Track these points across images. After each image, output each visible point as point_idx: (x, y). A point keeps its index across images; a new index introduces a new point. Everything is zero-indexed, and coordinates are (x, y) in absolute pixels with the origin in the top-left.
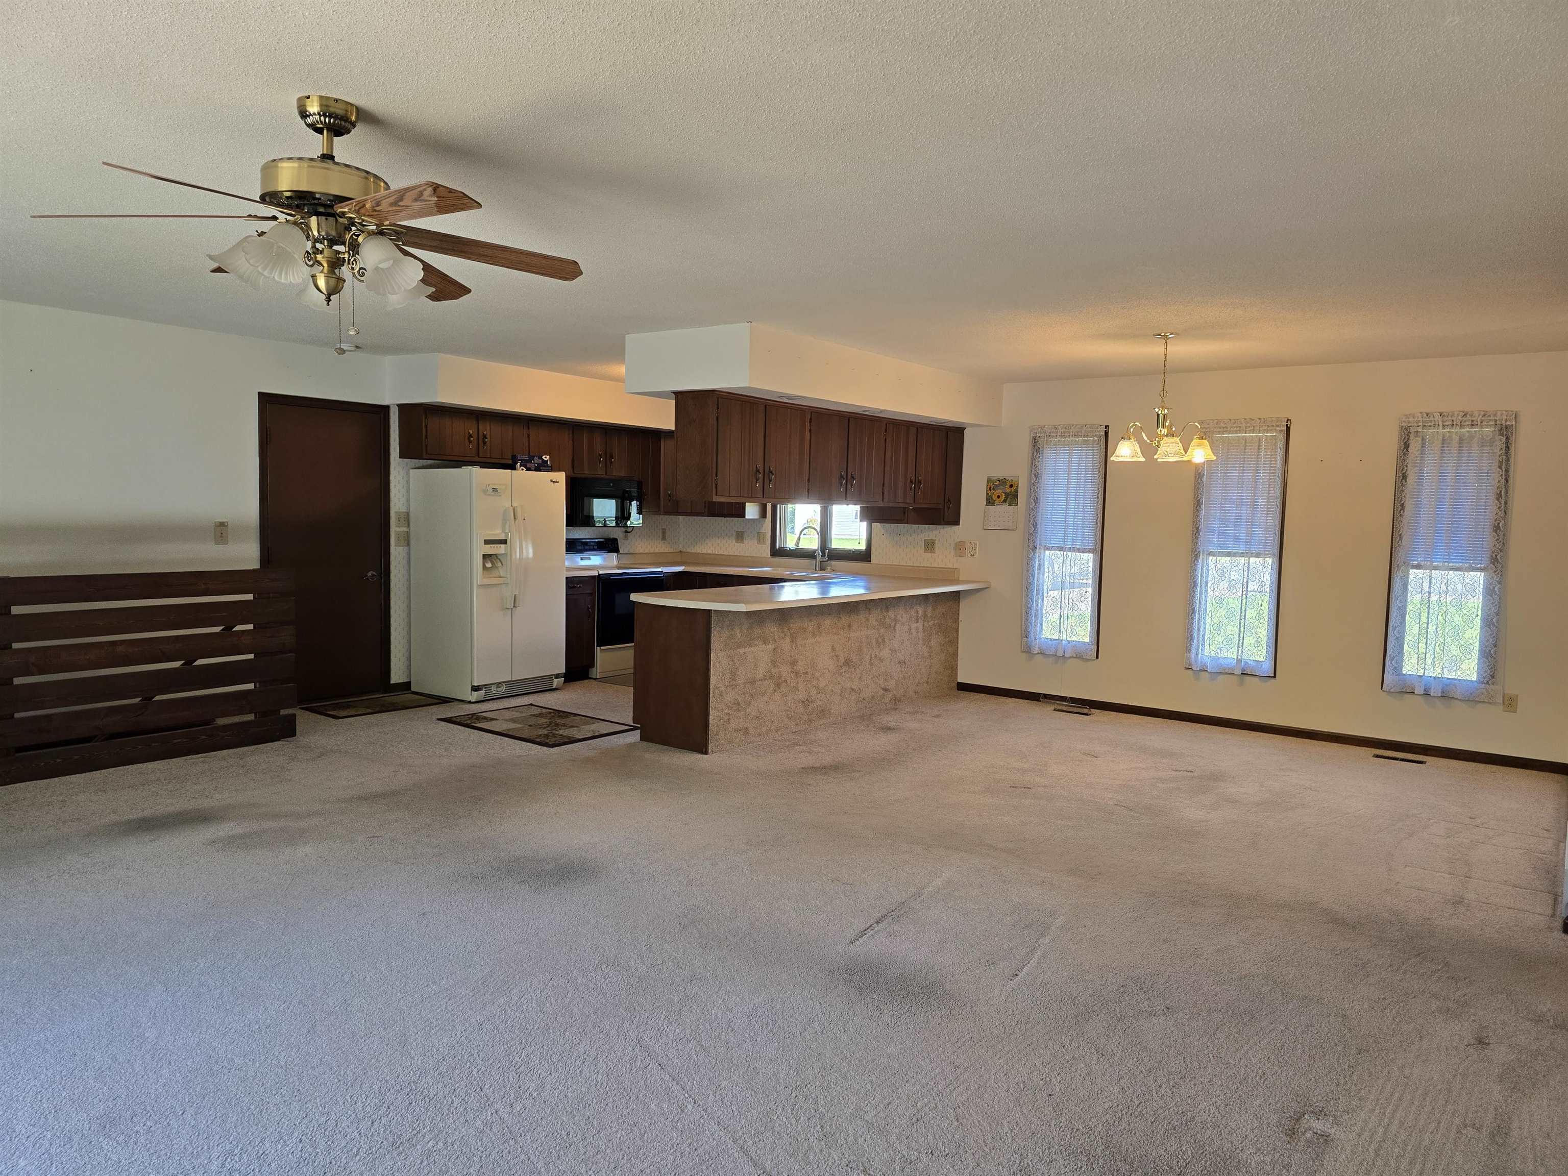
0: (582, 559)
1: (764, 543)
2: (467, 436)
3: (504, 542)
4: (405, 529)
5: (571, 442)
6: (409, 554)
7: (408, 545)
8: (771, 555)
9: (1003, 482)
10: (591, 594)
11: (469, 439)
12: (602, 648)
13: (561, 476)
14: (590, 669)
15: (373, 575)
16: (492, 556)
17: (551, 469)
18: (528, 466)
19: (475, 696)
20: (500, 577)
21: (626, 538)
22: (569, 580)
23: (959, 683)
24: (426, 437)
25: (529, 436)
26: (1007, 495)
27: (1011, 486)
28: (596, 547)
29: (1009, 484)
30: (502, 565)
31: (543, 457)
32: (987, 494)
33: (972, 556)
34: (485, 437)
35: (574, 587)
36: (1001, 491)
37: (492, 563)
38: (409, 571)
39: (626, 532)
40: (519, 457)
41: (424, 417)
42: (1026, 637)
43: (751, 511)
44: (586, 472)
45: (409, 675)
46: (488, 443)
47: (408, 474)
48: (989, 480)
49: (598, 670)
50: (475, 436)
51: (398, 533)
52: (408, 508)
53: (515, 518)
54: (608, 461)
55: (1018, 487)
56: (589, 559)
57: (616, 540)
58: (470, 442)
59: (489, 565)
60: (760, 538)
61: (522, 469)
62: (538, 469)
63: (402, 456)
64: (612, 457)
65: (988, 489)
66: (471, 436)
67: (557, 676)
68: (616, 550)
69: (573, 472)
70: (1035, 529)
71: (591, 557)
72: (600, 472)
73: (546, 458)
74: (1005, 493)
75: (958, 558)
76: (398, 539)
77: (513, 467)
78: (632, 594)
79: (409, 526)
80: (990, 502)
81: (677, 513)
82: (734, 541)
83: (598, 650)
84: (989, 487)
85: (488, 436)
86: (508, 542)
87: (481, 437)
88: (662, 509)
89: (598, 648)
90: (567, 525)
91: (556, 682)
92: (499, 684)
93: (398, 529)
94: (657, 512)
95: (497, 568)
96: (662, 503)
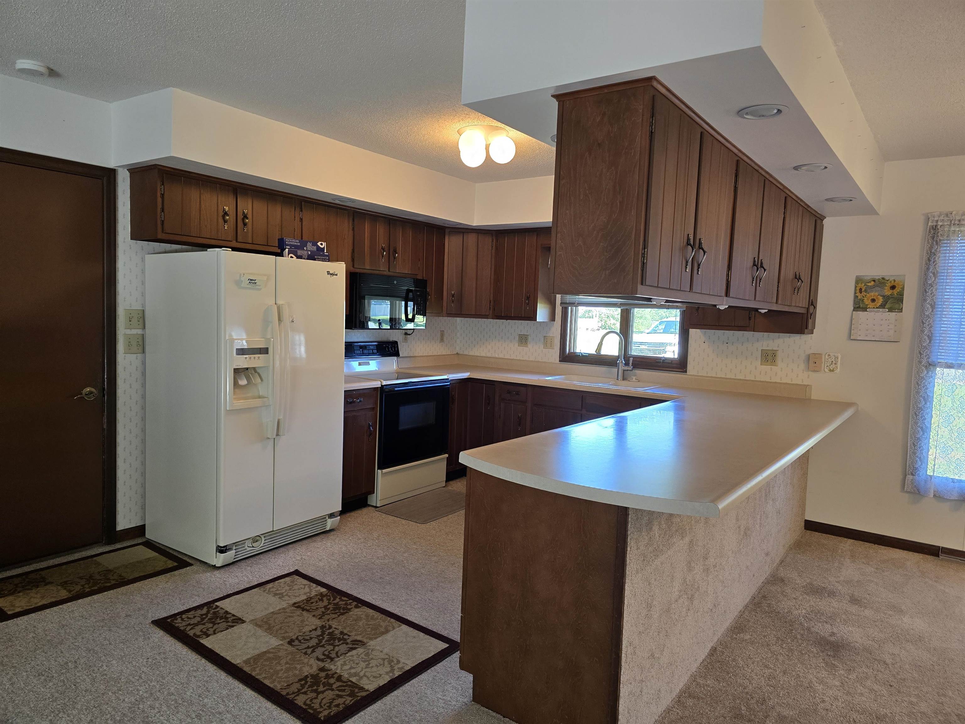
0: (360, 364)
1: (552, 347)
2: (221, 213)
3: (265, 351)
4: (140, 332)
5: (351, 232)
6: (144, 363)
7: (144, 352)
8: (560, 361)
9: (880, 283)
10: (373, 409)
11: (223, 217)
12: (384, 471)
13: (340, 268)
14: (369, 496)
15: (91, 393)
16: (249, 369)
17: (329, 259)
18: (299, 252)
19: (220, 560)
20: (260, 397)
21: (406, 340)
22: (348, 394)
23: (806, 521)
24: (163, 210)
25: (301, 220)
26: (886, 299)
27: (893, 287)
28: (375, 351)
29: (889, 285)
30: (262, 380)
31: (319, 244)
32: (856, 297)
33: (830, 370)
34: (245, 217)
35: (353, 402)
36: (877, 294)
37: (248, 379)
38: (144, 385)
39: (406, 334)
40: (288, 241)
41: (159, 184)
42: (912, 474)
43: (542, 313)
44: (367, 267)
45: (144, 518)
46: (250, 225)
47: (143, 260)
48: (859, 280)
49: (378, 498)
50: (232, 213)
51: (129, 339)
52: (143, 305)
53: (280, 320)
54: (392, 258)
55: (903, 289)
56: (368, 364)
57: (396, 343)
58: (225, 221)
59: (243, 382)
60: (547, 342)
61: (292, 257)
62: (311, 257)
63: (135, 236)
64: (395, 252)
65: (858, 291)
66: (226, 214)
67: (332, 516)
68: (396, 353)
69: (353, 266)
70: (930, 342)
71: (371, 362)
72: (382, 268)
73: (322, 245)
74: (883, 296)
75: (810, 373)
76: (129, 345)
77: (281, 255)
78: (461, 454)
79: (144, 328)
80: (859, 306)
81: (460, 313)
82: (517, 345)
83: (379, 473)
84: (858, 289)
85: (250, 216)
86: (270, 351)
87: (240, 216)
88: (445, 309)
89: (380, 471)
90: (346, 328)
91: (330, 524)
92: (255, 540)
93: (128, 332)
94: (439, 313)
95: (255, 385)
96: (445, 304)
